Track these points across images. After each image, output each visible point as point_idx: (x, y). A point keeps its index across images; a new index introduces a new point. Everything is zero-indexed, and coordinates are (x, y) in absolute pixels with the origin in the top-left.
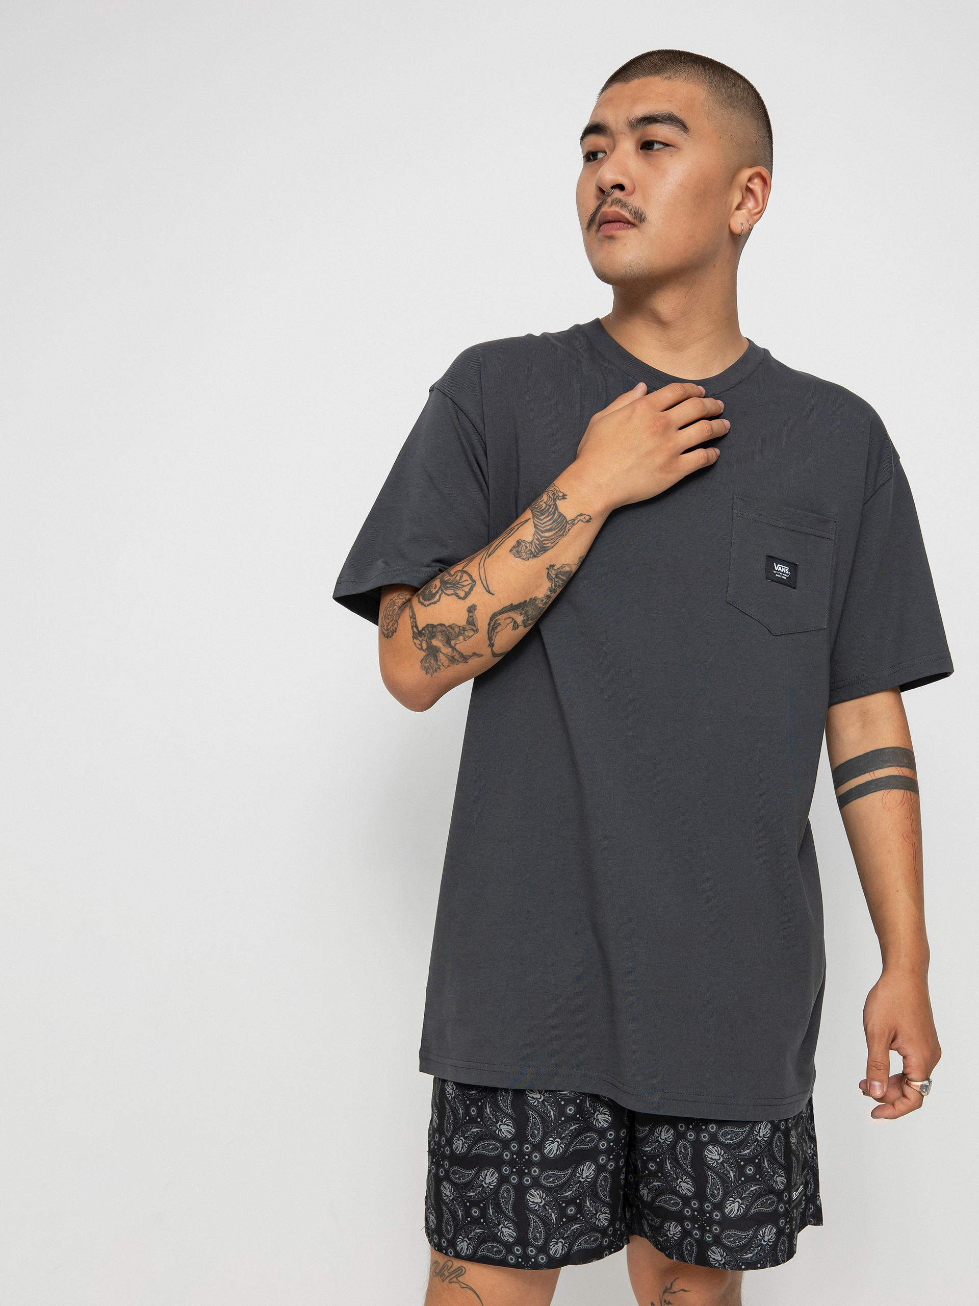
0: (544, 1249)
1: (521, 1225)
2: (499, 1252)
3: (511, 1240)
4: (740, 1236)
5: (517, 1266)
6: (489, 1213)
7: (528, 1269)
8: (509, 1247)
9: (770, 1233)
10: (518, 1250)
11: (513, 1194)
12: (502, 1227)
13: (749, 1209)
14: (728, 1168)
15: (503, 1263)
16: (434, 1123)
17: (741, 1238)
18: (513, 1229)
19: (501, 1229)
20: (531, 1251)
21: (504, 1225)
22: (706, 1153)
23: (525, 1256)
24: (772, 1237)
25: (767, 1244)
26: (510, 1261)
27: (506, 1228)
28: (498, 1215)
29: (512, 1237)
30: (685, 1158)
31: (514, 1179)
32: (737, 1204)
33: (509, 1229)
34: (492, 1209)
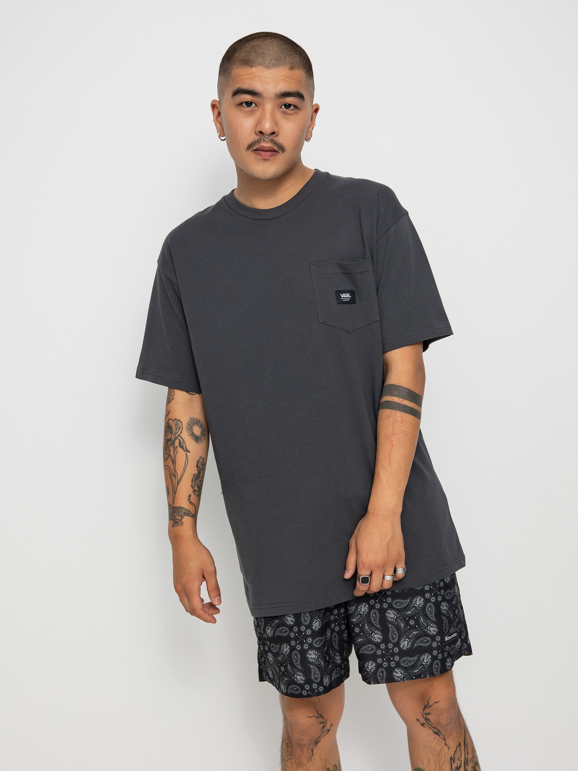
0: (321, 683)
1: (307, 672)
2: (297, 690)
3: (302, 682)
4: (410, 660)
5: (308, 696)
6: (289, 669)
7: (314, 696)
8: (302, 686)
9: (427, 658)
10: (307, 687)
11: (299, 656)
12: (296, 676)
13: (413, 644)
14: (400, 621)
15: (300, 696)
16: (255, 623)
17: (411, 661)
18: (302, 675)
19: (296, 677)
20: (315, 686)
21: (297, 674)
22: (387, 614)
23: (312, 690)
24: (429, 660)
25: (426, 664)
26: (304, 694)
27: (298, 676)
28: (293, 669)
29: (303, 680)
30: (376, 620)
31: (299, 647)
32: (406, 642)
33: (300, 676)
34: (289, 666)
